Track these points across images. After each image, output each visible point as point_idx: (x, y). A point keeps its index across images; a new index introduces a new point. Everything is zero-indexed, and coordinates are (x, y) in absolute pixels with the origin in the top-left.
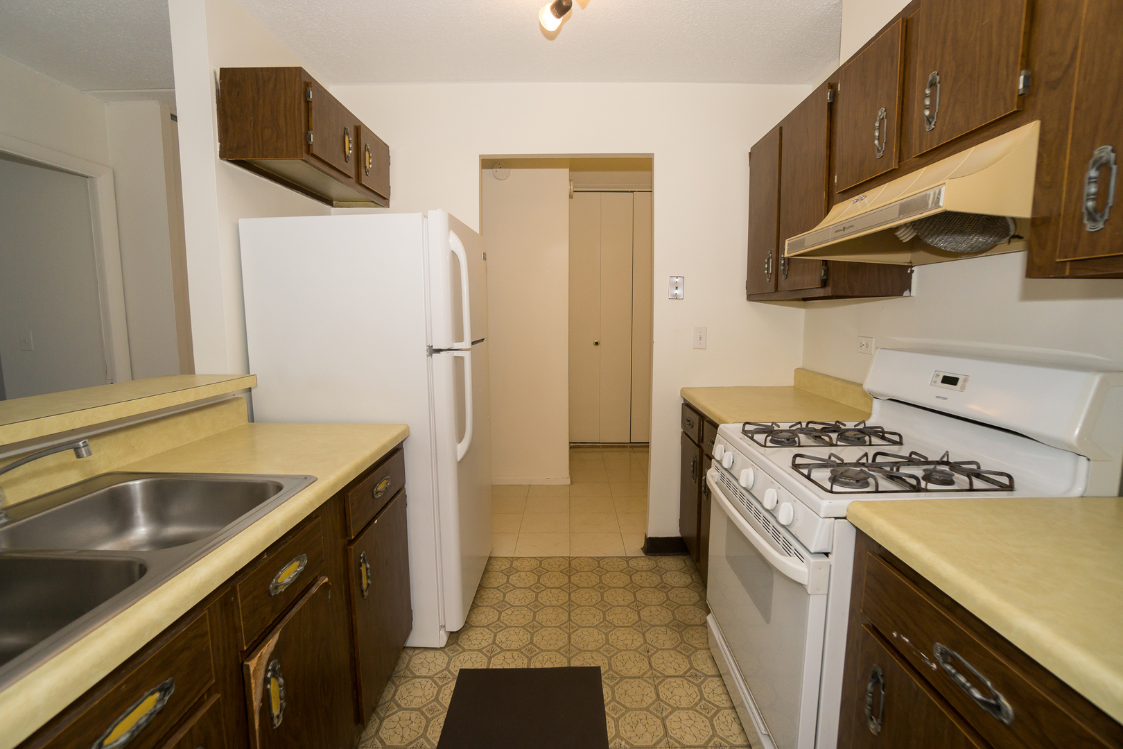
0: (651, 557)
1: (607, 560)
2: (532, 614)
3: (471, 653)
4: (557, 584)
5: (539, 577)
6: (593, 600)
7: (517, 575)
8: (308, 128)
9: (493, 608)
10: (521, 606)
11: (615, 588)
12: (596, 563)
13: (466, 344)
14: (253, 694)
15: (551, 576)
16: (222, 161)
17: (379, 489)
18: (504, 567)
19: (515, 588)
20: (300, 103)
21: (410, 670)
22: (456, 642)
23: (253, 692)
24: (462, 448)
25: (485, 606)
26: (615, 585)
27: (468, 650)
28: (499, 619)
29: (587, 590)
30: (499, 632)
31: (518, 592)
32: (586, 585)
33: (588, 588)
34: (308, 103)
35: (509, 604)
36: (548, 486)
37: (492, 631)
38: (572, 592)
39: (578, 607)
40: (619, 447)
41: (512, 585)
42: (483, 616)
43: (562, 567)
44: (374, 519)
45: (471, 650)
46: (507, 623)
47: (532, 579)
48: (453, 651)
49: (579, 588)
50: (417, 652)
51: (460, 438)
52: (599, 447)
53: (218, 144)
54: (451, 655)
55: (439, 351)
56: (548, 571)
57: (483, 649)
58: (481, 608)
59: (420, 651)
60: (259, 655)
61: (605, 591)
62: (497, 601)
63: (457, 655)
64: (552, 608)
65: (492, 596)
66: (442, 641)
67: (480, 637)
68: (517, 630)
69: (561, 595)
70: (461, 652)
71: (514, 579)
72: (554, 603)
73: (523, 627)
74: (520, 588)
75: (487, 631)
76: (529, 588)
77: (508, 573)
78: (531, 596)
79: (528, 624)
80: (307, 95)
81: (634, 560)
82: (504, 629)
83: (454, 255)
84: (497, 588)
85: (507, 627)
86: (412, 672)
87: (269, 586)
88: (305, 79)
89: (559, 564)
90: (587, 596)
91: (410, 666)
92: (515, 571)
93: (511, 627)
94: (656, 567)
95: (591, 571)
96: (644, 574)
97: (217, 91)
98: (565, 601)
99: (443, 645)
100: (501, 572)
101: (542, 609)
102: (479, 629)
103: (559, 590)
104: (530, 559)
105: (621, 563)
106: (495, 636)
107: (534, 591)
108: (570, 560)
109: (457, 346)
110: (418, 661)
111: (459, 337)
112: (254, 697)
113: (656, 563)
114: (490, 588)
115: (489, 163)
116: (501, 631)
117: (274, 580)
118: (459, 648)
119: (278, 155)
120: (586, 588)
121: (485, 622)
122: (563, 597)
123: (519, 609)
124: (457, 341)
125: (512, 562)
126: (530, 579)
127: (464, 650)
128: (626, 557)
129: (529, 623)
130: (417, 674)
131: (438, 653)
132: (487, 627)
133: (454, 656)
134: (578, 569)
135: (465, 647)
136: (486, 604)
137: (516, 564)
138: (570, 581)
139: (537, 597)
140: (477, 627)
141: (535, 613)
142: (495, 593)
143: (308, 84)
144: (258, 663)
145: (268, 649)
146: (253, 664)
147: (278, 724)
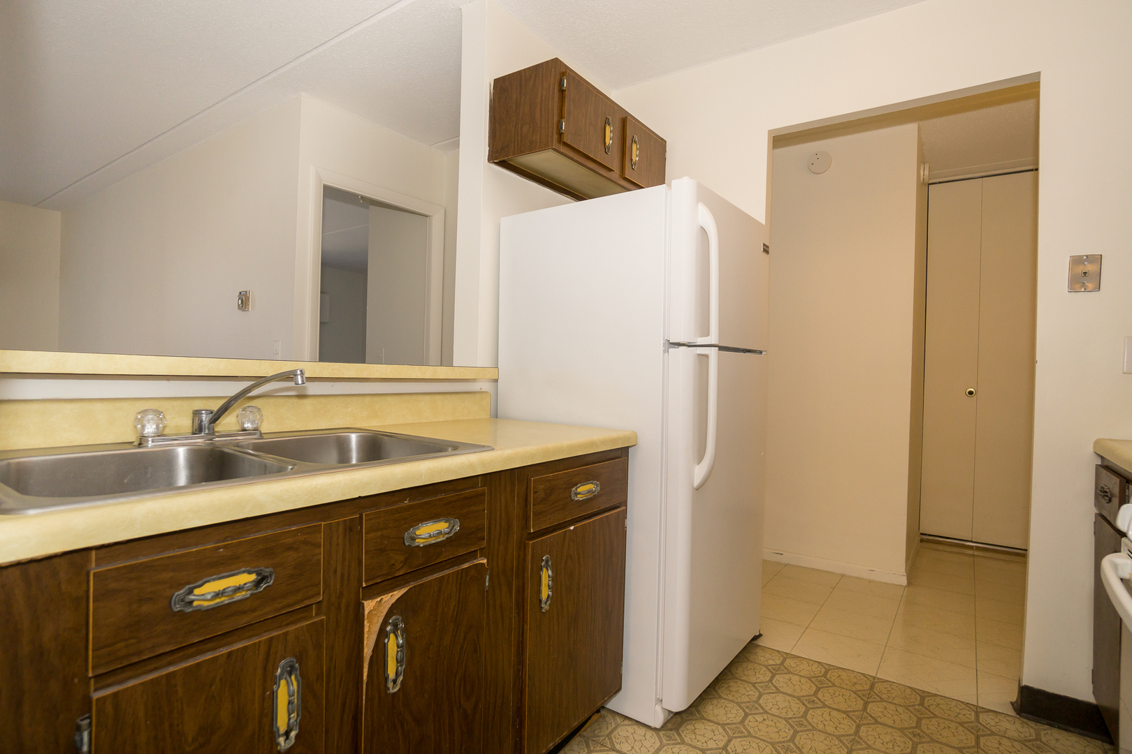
0: (1029, 722)
1: (938, 700)
2: (792, 732)
3: (691, 749)
4: (843, 707)
5: (818, 689)
6: (896, 748)
7: (787, 676)
8: (561, 116)
9: (739, 706)
10: (779, 717)
11: (941, 743)
12: (918, 698)
14: (365, 638)
15: (837, 694)
16: (490, 164)
17: (579, 490)
18: (771, 662)
19: (778, 691)
20: (554, 93)
21: (610, 739)
22: (677, 729)
23: (366, 636)
24: (700, 471)
25: (729, 700)
26: (944, 740)
27: (688, 744)
28: (742, 722)
29: (890, 730)
30: (736, 738)
31: (780, 697)
32: (890, 722)
33: (892, 727)
34: (562, 91)
35: (763, 708)
36: (870, 581)
37: (727, 733)
38: (864, 724)
39: (866, 748)
40: (1008, 553)
41: (775, 687)
42: (722, 711)
43: (858, 687)
44: (569, 524)
45: (690, 745)
46: (751, 731)
47: (808, 688)
48: (670, 738)
49: (877, 722)
50: (627, 722)
51: (700, 457)
52: (971, 548)
53: (488, 148)
54: (664, 742)
55: (677, 345)
56: (834, 685)
57: (707, 750)
58: (723, 701)
59: (630, 723)
60: (379, 599)
61: (922, 743)
62: (747, 699)
63: (673, 744)
64: (823, 736)
65: (741, 691)
66: (657, 720)
67: (709, 734)
68: (762, 744)
69: (845, 722)
70: (679, 743)
71: (780, 680)
72: (830, 729)
73: (773, 744)
74: (786, 694)
75: (721, 730)
76: (798, 698)
77: (775, 671)
78: (797, 708)
79: (780, 742)
80: (561, 84)
81: (991, 716)
82: (745, 737)
83: (703, 232)
84: (754, 684)
85: (750, 735)
86: (612, 743)
87: (405, 533)
88: (560, 68)
89: (855, 681)
90: (888, 738)
91: (612, 736)
92: (786, 671)
93: (755, 737)
94: (1036, 740)
95: (907, 707)
96: (1005, 741)
97: (490, 101)
98: (849, 733)
99: (658, 725)
100: (766, 666)
101: (808, 730)
102: (711, 724)
103: (844, 716)
104: (812, 663)
105: (965, 712)
106: (730, 741)
107: (804, 704)
108: (874, 681)
109: (700, 340)
110: (623, 733)
111: (704, 331)
112: (365, 642)
113: (1038, 735)
114: (744, 681)
115: (781, 140)
116: (740, 737)
117: (412, 529)
118: (678, 738)
119: (532, 149)
120: (889, 726)
121: (723, 719)
122: (847, 727)
123: (775, 719)
124: (701, 335)
125: (785, 660)
126: (803, 687)
127: (683, 742)
128: (977, 707)
129: (784, 742)
130: (618, 747)
131: (649, 733)
132: (723, 725)
133: (668, 744)
134: (884, 697)
135: (686, 739)
136: (730, 697)
137: (789, 662)
138: (865, 709)
139: (806, 713)
140: (710, 721)
141: (796, 732)
142: (748, 689)
143: (563, 74)
144: (376, 608)
145: (391, 598)
146: (369, 605)
147: (393, 689)
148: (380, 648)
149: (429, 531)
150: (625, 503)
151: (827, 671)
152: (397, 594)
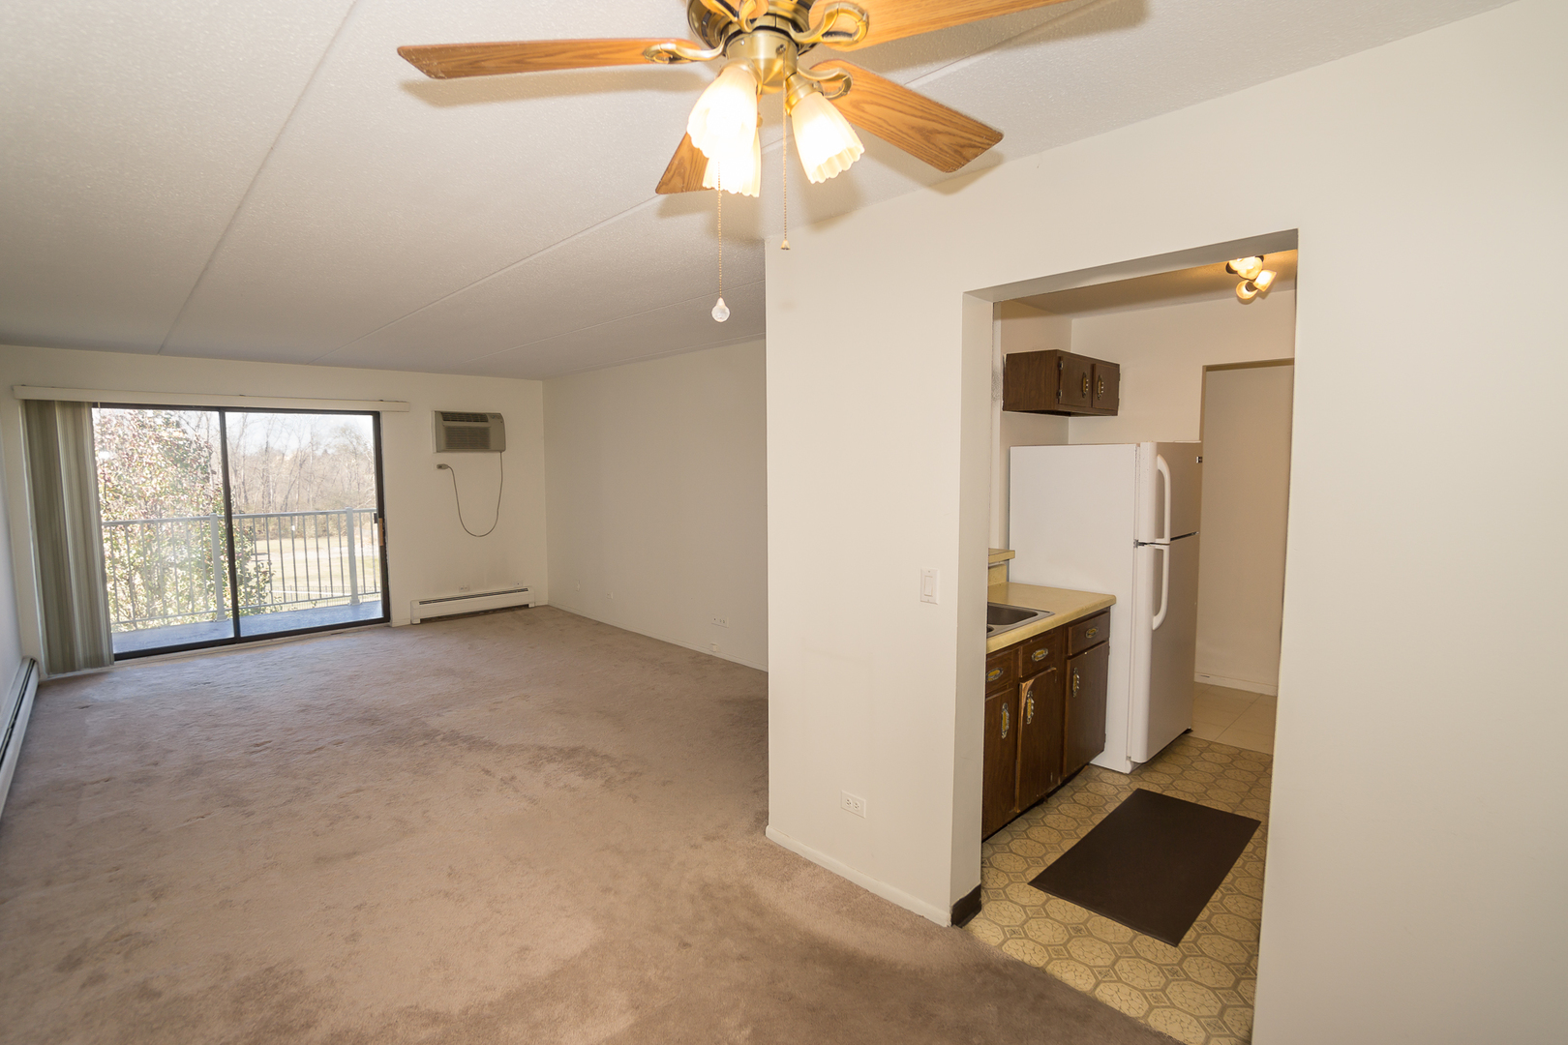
2: (1214, 779)
5: (1234, 761)
7: (1211, 753)
8: (1059, 388)
13: (1166, 539)
16: (1004, 411)
17: (1089, 632)
18: (1200, 746)
19: (1205, 761)
22: (1139, 775)
24: (1157, 621)
30: (1178, 780)
34: (1060, 371)
41: (1203, 759)
44: (1085, 651)
45: (1150, 782)
48: (1136, 778)
51: (1156, 611)
54: (1133, 780)
55: (1143, 544)
59: (1108, 771)
62: (1183, 764)
63: (1138, 781)
65: (1181, 760)
66: (1127, 768)
67: (1160, 778)
68: (1195, 783)
69: (1250, 776)
70: (1142, 781)
74: (1210, 762)
76: (1219, 764)
77: (1203, 750)
79: (1206, 783)
80: (1059, 366)
82: (1184, 780)
83: (1160, 474)
84: (1187, 756)
88: (1058, 355)
93: (1190, 780)
99: (1128, 772)
100: (1196, 748)
101: (1226, 779)
103: (1250, 773)
104: (1230, 747)
109: (1158, 541)
111: (1161, 535)
114: (1181, 755)
115: (1209, 369)
117: (1034, 654)
118: (1140, 779)
119: (1038, 407)
124: (1158, 538)
125: (1210, 745)
127: (1145, 781)
129: (1209, 783)
130: (1105, 781)
135: (1146, 779)
137: (1214, 747)
139: (1224, 771)
141: (1217, 779)
142: (1184, 759)
143: (1060, 358)
144: (1026, 685)
145: (1030, 682)
146: (1024, 685)
147: (1029, 723)
148: (1026, 704)
149: (1040, 654)
150: (1108, 639)
151: (1240, 752)
152: (1032, 681)
